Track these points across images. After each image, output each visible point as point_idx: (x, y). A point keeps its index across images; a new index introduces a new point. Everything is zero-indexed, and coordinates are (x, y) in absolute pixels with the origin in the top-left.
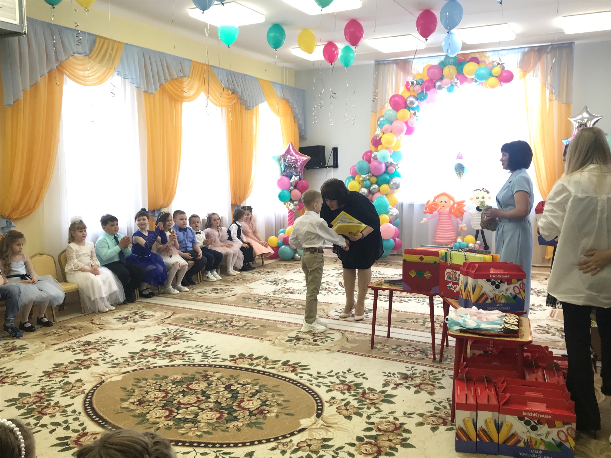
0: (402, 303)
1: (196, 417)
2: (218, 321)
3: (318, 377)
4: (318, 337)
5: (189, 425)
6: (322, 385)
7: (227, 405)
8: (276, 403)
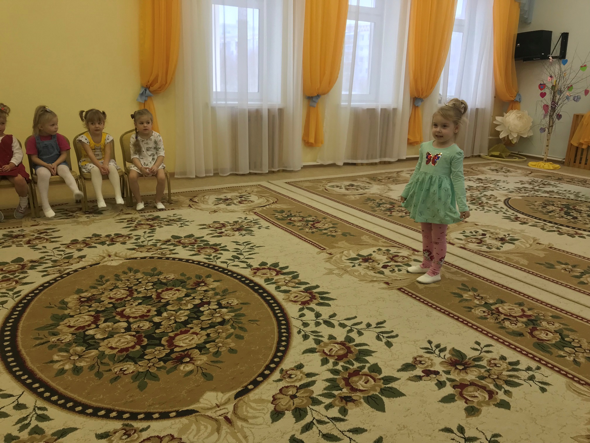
0: (573, 237)
1: (104, 339)
2: (305, 219)
3: (326, 322)
4: (396, 262)
5: (79, 349)
6: (312, 337)
7: (164, 332)
8: (217, 350)
